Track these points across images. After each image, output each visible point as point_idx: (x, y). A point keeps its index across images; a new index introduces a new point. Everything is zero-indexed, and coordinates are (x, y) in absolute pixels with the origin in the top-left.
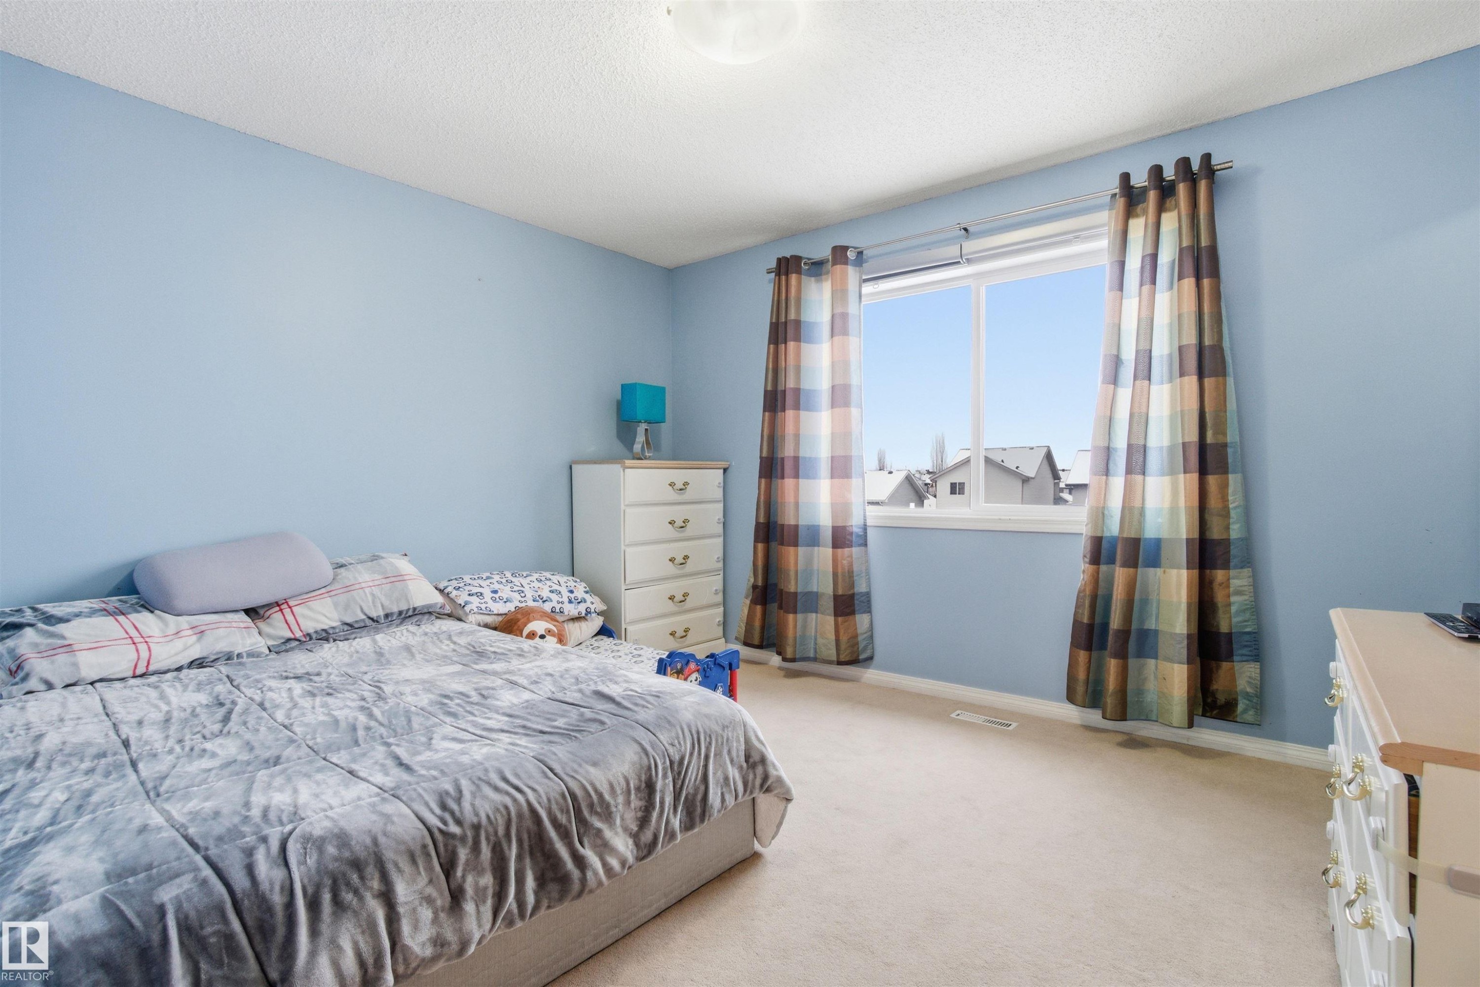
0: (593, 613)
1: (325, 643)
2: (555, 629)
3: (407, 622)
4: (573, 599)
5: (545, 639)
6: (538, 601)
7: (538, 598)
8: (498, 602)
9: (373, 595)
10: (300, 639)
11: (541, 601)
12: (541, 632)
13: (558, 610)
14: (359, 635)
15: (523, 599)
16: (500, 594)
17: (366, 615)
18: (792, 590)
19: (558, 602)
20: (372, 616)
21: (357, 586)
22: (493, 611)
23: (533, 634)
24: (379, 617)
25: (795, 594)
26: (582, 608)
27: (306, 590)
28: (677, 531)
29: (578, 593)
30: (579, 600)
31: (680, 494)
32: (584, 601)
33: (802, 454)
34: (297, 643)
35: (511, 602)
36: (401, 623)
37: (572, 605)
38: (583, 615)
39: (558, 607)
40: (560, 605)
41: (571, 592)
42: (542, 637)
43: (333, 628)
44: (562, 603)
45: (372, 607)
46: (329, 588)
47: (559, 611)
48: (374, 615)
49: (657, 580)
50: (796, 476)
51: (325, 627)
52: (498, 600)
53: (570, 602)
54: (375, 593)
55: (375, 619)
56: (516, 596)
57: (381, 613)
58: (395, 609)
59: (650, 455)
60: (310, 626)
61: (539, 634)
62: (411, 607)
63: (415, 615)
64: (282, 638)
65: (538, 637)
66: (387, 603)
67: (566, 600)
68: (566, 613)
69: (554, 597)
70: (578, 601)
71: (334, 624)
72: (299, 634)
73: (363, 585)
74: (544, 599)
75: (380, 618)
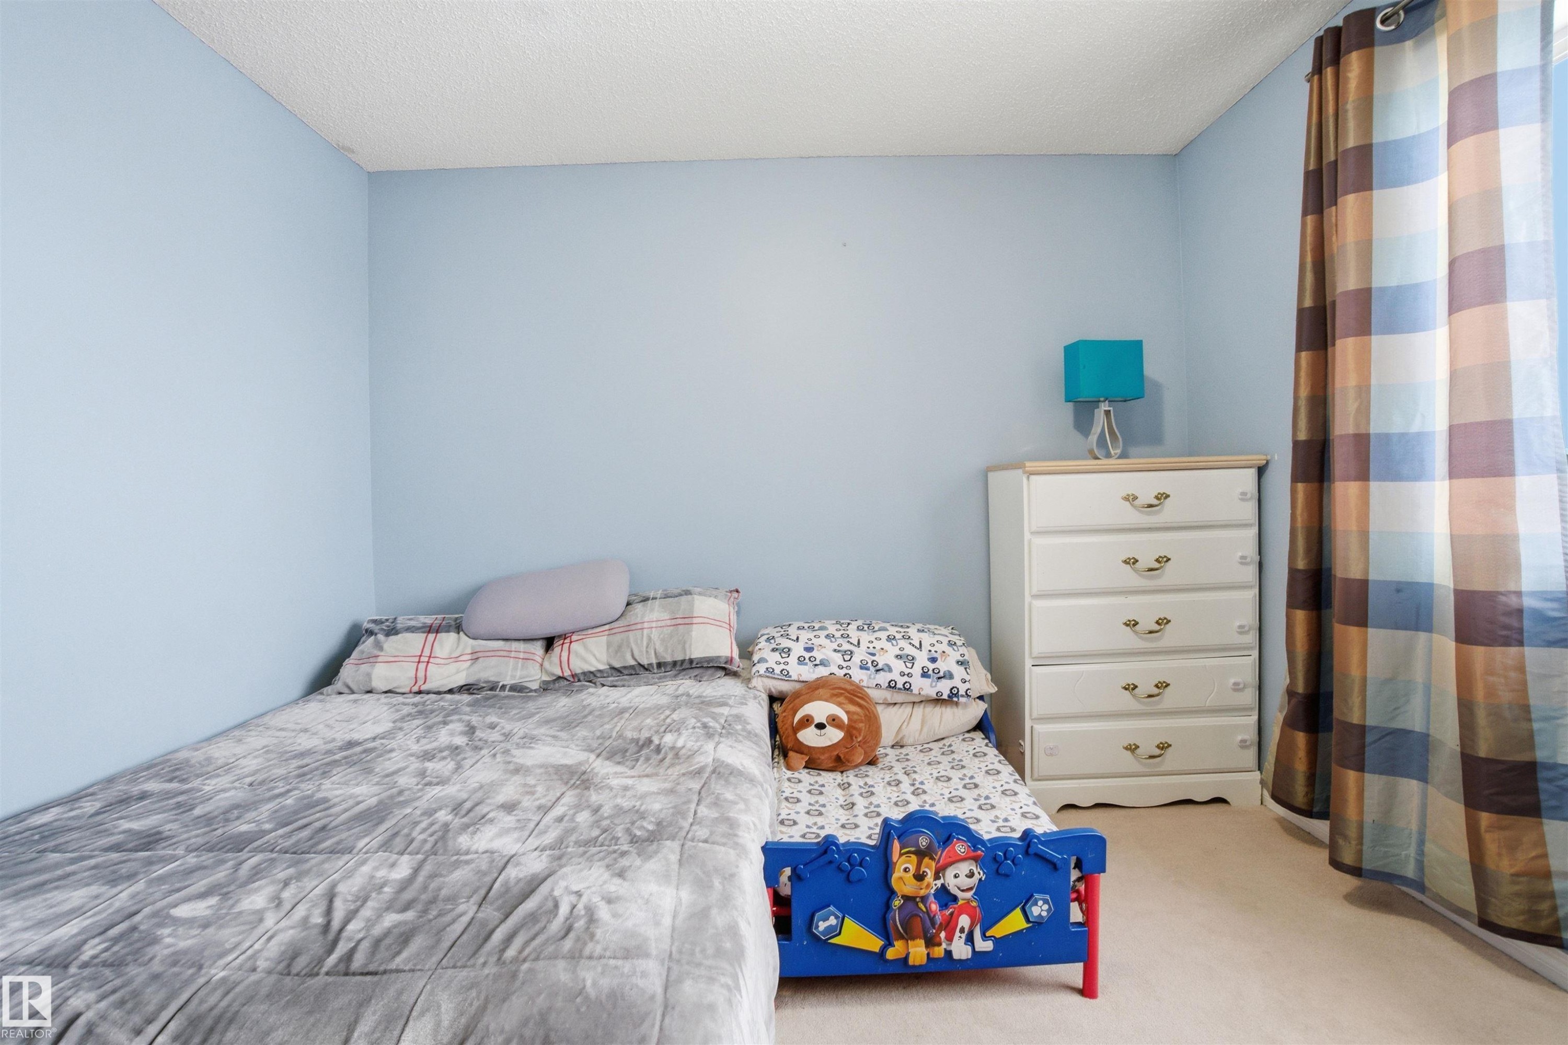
0: (962, 696)
1: (592, 687)
2: (845, 718)
3: (684, 675)
4: (930, 672)
5: (823, 731)
6: (868, 669)
7: (870, 665)
8: (806, 664)
9: (650, 639)
10: (568, 678)
11: (873, 669)
12: (820, 718)
13: (900, 685)
14: (626, 683)
15: (845, 664)
16: (814, 654)
17: (636, 660)
18: (1355, 719)
19: (902, 674)
20: (642, 663)
21: (639, 626)
22: (790, 677)
23: (808, 720)
24: (651, 664)
25: (1362, 730)
26: (944, 687)
27: (593, 624)
28: (1140, 575)
29: (942, 664)
30: (941, 674)
31: (1149, 514)
32: (949, 676)
33: (1375, 428)
34: (566, 683)
35: (825, 666)
36: (676, 676)
37: (927, 681)
38: (945, 697)
39: (900, 681)
40: (906, 679)
41: (933, 660)
42: (820, 726)
43: (600, 671)
44: (910, 675)
45: (645, 652)
46: (613, 625)
47: (902, 687)
48: (645, 662)
49: (1099, 655)
50: (1363, 475)
51: (593, 669)
52: (807, 660)
53: (925, 675)
54: (652, 636)
55: (646, 666)
56: (838, 659)
57: (654, 661)
58: (669, 659)
59: (1116, 452)
60: (579, 666)
61: (816, 721)
62: (687, 658)
63: (692, 668)
64: (553, 675)
65: (813, 726)
66: (660, 650)
67: (917, 671)
68: (915, 691)
69: (899, 666)
70: (938, 675)
71: (602, 667)
72: (567, 673)
73: (646, 625)
74: (880, 666)
75: (653, 667)
